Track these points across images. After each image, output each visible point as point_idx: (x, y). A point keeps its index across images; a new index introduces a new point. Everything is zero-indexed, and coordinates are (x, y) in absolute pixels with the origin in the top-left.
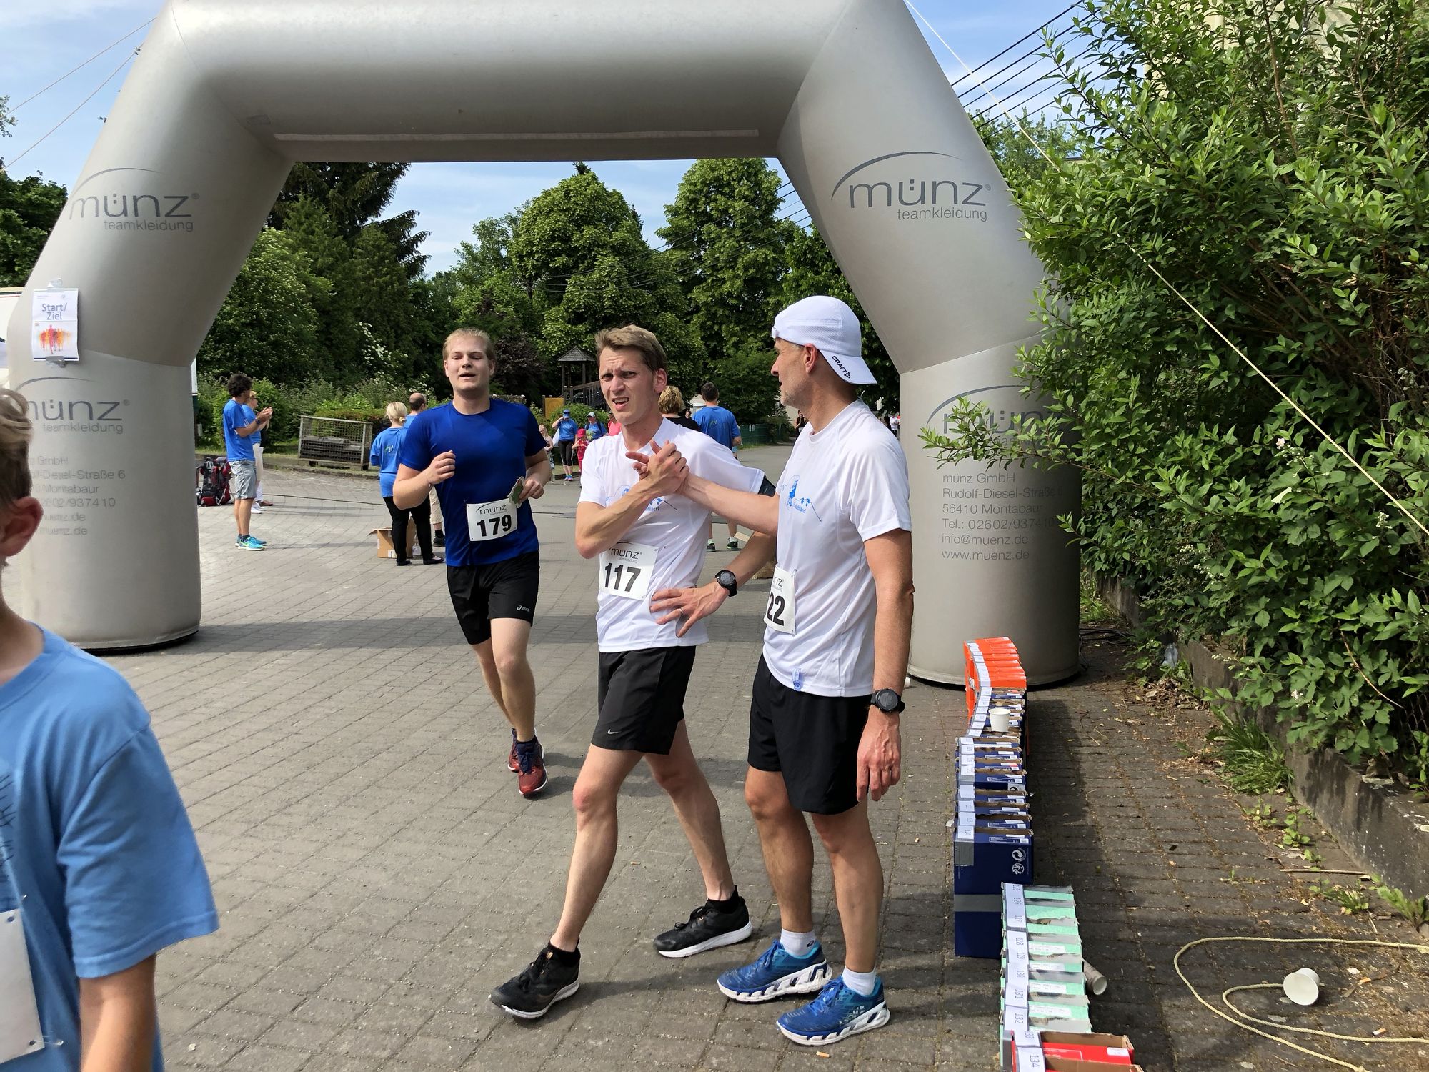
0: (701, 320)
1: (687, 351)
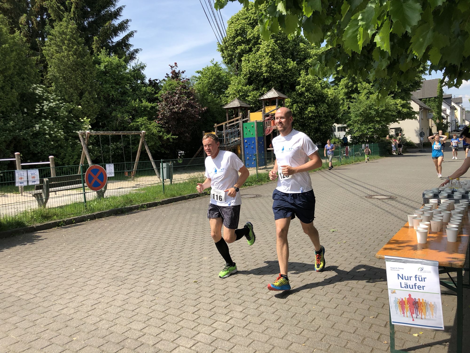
0: (346, 82)
1: (323, 97)
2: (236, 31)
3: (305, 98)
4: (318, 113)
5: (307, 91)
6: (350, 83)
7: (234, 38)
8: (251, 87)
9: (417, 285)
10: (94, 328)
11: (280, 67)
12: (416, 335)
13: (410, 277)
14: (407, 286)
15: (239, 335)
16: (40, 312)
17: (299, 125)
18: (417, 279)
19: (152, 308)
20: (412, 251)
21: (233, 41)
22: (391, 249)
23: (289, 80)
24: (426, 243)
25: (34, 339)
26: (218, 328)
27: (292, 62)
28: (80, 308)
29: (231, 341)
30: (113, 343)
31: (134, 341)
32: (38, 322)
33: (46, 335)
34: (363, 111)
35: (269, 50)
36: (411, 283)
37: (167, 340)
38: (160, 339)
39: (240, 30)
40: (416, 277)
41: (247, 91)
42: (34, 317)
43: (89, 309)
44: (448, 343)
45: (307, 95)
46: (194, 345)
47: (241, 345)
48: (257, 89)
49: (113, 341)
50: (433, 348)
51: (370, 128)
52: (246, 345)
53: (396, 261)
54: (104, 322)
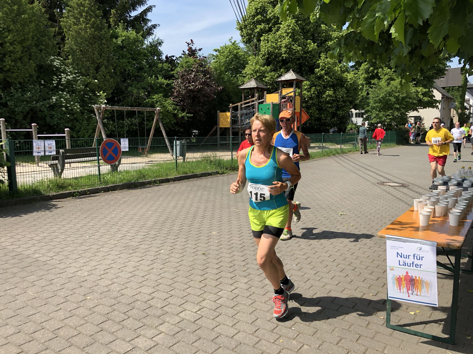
0: (366, 67)
1: (342, 81)
2: (256, 9)
3: (324, 81)
4: (336, 97)
5: (326, 74)
6: (372, 68)
7: (254, 16)
8: (269, 68)
9: (415, 263)
10: (106, 290)
11: (300, 49)
12: (413, 313)
13: (409, 256)
14: (405, 264)
15: (242, 304)
16: (57, 273)
17: (316, 109)
18: (415, 257)
19: (161, 275)
20: (413, 232)
21: (253, 20)
22: (393, 229)
23: (308, 62)
24: (428, 226)
25: (51, 296)
26: (223, 296)
27: (312, 44)
28: (93, 272)
29: (235, 308)
30: (124, 304)
31: (143, 303)
32: (54, 281)
33: (62, 293)
34: (382, 98)
35: (290, 30)
36: (409, 261)
37: (174, 305)
38: (168, 303)
39: (260, 8)
40: (414, 256)
41: (264, 72)
42: (50, 277)
43: (102, 272)
44: (443, 323)
45: (326, 79)
46: (199, 310)
47: (244, 313)
48: (274, 70)
49: (124, 301)
50: (428, 325)
51: (388, 115)
52: (249, 313)
53: (397, 240)
54: (115, 285)
